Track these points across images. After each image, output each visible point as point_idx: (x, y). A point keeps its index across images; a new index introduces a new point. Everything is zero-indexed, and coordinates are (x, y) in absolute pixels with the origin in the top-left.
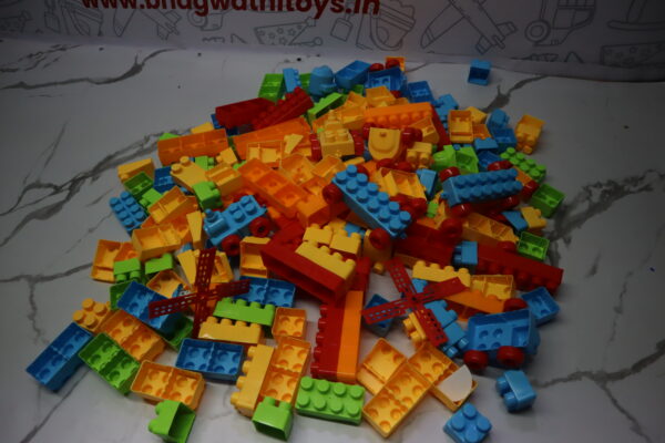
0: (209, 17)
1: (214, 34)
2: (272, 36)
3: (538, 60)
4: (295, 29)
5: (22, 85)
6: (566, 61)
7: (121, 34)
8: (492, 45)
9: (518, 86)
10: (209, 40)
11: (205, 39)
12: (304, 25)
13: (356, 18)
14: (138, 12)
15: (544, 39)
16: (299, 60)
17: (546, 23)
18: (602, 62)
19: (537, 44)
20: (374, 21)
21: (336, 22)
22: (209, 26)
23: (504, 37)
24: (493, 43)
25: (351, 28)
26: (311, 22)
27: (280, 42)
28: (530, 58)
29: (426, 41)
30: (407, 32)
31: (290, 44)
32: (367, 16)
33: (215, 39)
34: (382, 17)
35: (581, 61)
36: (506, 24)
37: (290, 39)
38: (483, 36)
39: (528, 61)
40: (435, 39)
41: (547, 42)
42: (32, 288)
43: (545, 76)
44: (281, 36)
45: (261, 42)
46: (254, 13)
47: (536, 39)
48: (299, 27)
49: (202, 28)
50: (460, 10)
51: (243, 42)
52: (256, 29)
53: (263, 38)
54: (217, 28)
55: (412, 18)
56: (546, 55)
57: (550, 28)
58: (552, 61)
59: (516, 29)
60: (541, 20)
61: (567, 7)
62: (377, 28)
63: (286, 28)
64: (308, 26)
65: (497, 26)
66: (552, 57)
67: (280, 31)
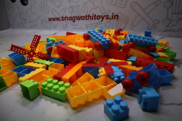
0: (75, 22)
2: (90, 27)
3: (168, 32)
6: (178, 31)
7: (55, 28)
8: (152, 28)
10: (75, 29)
11: (73, 29)
12: (98, 24)
13: (112, 21)
14: (60, 21)
15: (169, 24)
17: (169, 19)
19: (167, 26)
20: (117, 22)
21: (107, 22)
22: (75, 25)
23: (156, 24)
24: (152, 26)
25: (111, 24)
26: (100, 22)
28: (165, 31)
29: (132, 27)
30: (126, 24)
32: (115, 20)
33: (76, 28)
34: (119, 20)
36: (156, 20)
38: (149, 24)
39: (165, 32)
40: (134, 26)
41: (171, 25)
43: (171, 37)
46: (86, 21)
48: (97, 24)
49: (73, 25)
50: (141, 17)
51: (83, 29)
52: (86, 25)
53: (87, 28)
54: (77, 25)
55: (128, 20)
56: (170, 30)
57: (171, 21)
58: (173, 32)
59: (159, 22)
60: (167, 18)
61: (175, 13)
62: (118, 23)
63: (94, 25)
64: (99, 24)
65: (153, 21)
66: (173, 31)
67: (92, 26)
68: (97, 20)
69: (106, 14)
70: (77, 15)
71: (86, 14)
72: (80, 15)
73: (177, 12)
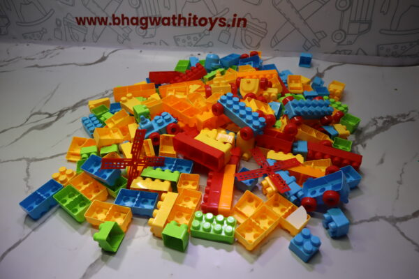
0: (148, 30)
1: (151, 40)
2: (184, 41)
3: (340, 54)
4: (198, 37)
5: (37, 66)
6: (357, 54)
7: (96, 41)
8: (313, 46)
9: (329, 68)
10: (147, 44)
11: (144, 43)
12: (203, 35)
13: (233, 30)
14: (107, 27)
15: (343, 40)
16: (199, 54)
17: (343, 31)
18: (378, 55)
19: (339, 44)
20: (243, 32)
21: (222, 32)
22: (148, 36)
23: (319, 40)
24: (313, 44)
25: (230, 36)
26: (207, 32)
27: (189, 45)
28: (335, 53)
29: (274, 43)
30: (263, 38)
31: (194, 46)
32: (239, 29)
33: (150, 43)
34: (249, 29)
35: (366, 54)
36: (320, 32)
37: (194, 43)
38: (307, 39)
39: (334, 55)
40: (279, 42)
41: (345, 43)
42: (29, 164)
43: (344, 63)
44: (189, 41)
45: (178, 45)
46: (174, 27)
47: (338, 41)
48: (200, 36)
49: (143, 37)
50: (293, 25)
51: (167, 44)
52: (174, 37)
53: (178, 42)
54: (152, 36)
55: (265, 29)
56: (345, 51)
57: (346, 34)
58: (349, 54)
59: (326, 35)
60: (341, 30)
61: (355, 21)
62: (245, 35)
63: (192, 36)
64: (205, 35)
65: (315, 34)
66: (348, 52)
67: (189, 38)
68: (199, 27)
69: (218, 16)
70: (150, 15)
71: (174, 13)
72: (158, 14)
73: (358, 18)
